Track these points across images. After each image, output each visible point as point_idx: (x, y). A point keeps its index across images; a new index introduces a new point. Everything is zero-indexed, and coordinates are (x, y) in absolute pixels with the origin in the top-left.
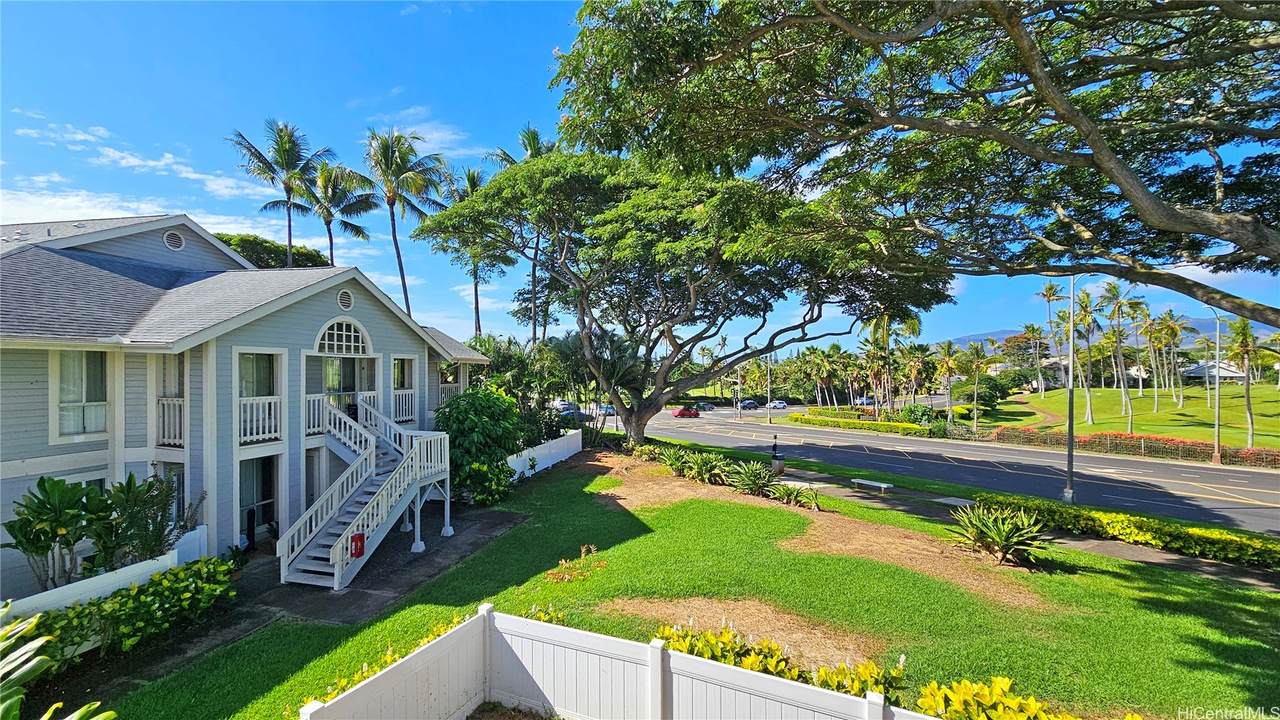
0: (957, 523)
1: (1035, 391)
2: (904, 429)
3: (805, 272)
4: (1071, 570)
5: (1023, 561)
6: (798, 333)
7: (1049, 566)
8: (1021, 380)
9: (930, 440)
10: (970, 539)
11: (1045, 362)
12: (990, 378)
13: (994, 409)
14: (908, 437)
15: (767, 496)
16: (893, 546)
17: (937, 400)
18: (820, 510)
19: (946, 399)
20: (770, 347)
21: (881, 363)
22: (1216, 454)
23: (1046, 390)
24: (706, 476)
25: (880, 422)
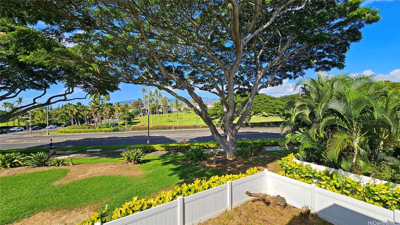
0: (122, 156)
1: (141, 116)
2: (105, 130)
3: (66, 75)
4: (149, 161)
5: (139, 162)
6: (63, 98)
7: (145, 162)
8: (137, 113)
9: (114, 133)
10: (125, 160)
11: (143, 108)
12: (130, 113)
13: (131, 122)
14: (106, 133)
15: (47, 165)
16: (102, 170)
17: (115, 120)
18: (73, 165)
19: (118, 120)
20: (48, 103)
21: (97, 109)
22: (173, 128)
23: (143, 116)
24: (8, 165)
25: (97, 129)
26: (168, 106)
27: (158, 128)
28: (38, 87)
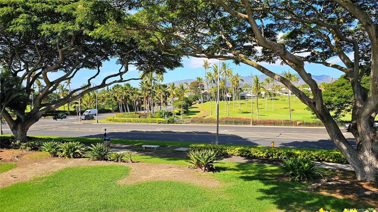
1: (200, 103)
2: (159, 121)
3: (119, 48)
8: (196, 99)
9: (168, 124)
11: (203, 92)
12: (186, 98)
13: (188, 111)
14: (160, 124)
17: (168, 107)
19: (172, 107)
20: (103, 85)
21: (149, 92)
22: (251, 122)
23: (203, 103)
24: (72, 154)
25: (149, 119)
26: (240, 89)
27: (228, 121)
28: (91, 66)
